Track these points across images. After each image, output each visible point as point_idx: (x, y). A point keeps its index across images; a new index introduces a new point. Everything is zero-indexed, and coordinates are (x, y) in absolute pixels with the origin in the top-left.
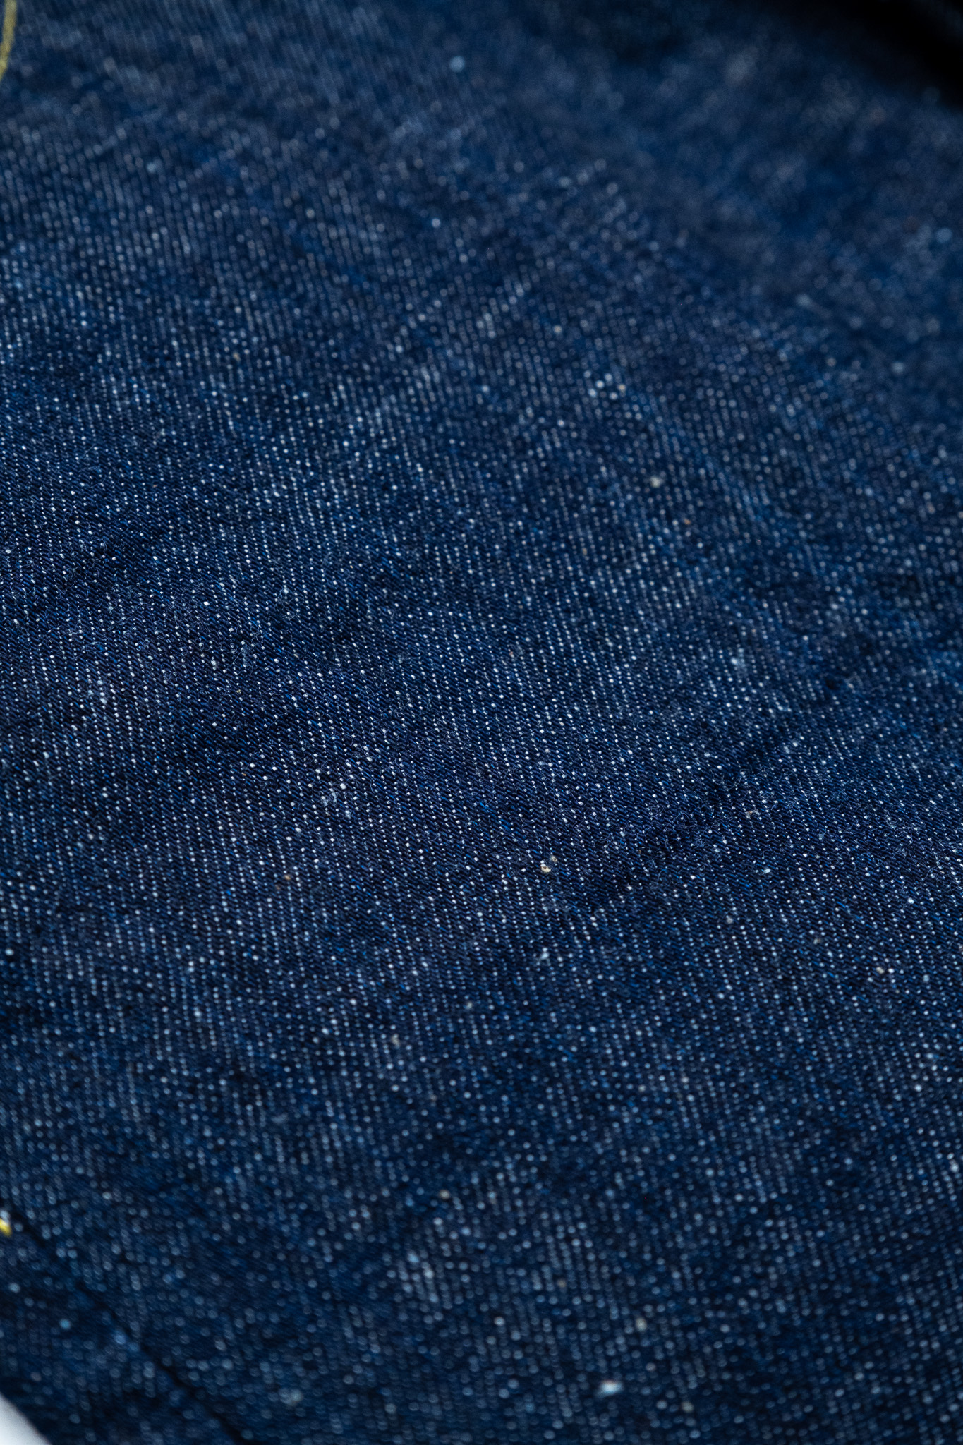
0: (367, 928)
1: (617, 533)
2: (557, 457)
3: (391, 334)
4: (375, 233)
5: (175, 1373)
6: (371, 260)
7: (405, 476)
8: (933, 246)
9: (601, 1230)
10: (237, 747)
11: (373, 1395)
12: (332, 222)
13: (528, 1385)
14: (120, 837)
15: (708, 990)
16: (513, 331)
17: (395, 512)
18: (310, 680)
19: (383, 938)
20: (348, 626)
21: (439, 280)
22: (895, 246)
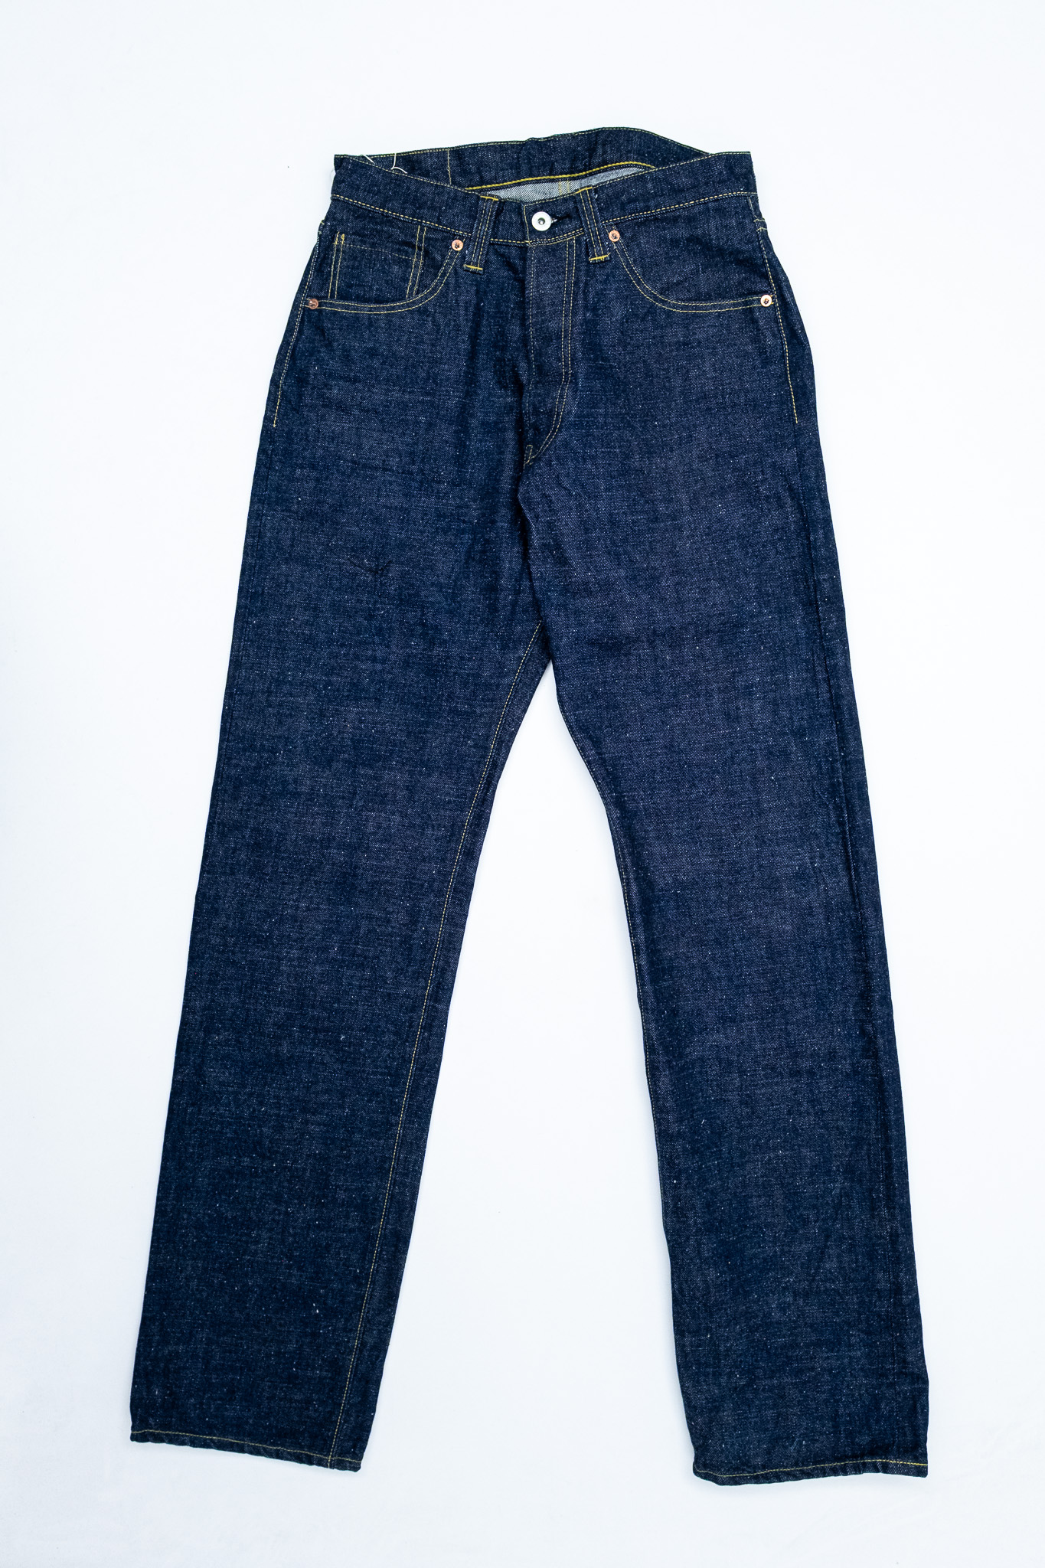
0: (333, 440)
1: (404, 434)
2: (408, 420)
3: (410, 387)
4: (424, 375)
5: (272, 454)
6: (419, 377)
7: (391, 404)
8: (489, 446)
9: (315, 487)
10: (343, 411)
11: (283, 476)
12: (422, 368)
13: (295, 491)
14: (324, 406)
15: (349, 482)
16: (422, 402)
17: (385, 406)
18: (357, 412)
19: (333, 442)
20: (368, 411)
21: (422, 388)
22: (486, 441)
